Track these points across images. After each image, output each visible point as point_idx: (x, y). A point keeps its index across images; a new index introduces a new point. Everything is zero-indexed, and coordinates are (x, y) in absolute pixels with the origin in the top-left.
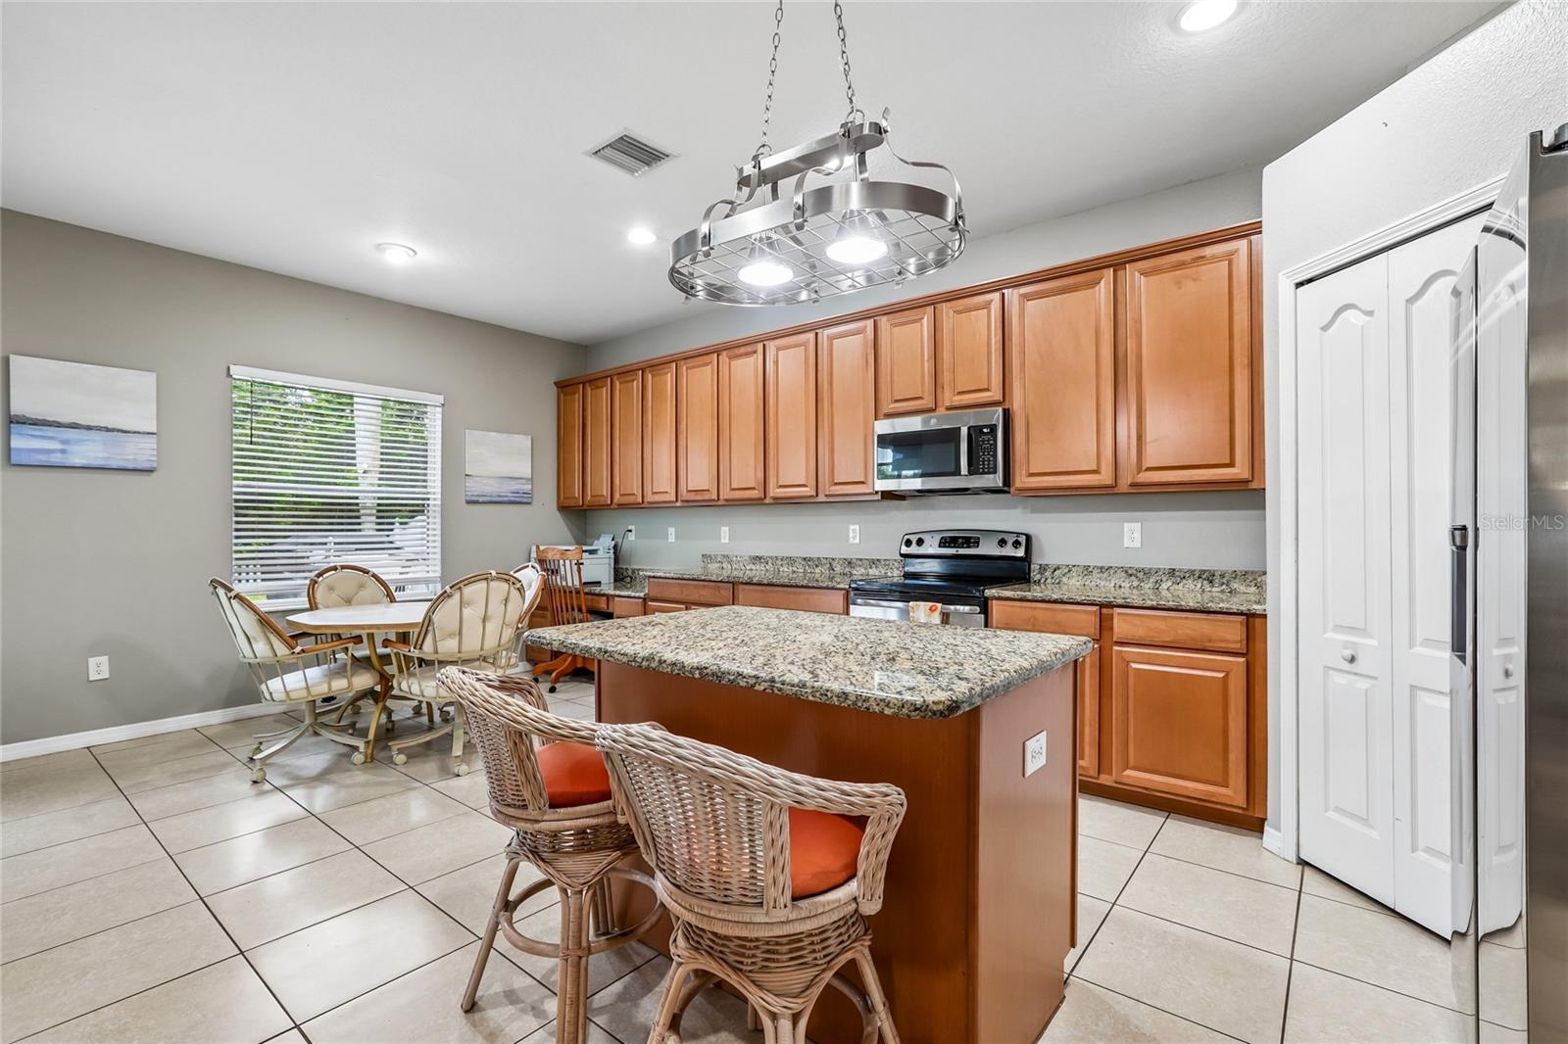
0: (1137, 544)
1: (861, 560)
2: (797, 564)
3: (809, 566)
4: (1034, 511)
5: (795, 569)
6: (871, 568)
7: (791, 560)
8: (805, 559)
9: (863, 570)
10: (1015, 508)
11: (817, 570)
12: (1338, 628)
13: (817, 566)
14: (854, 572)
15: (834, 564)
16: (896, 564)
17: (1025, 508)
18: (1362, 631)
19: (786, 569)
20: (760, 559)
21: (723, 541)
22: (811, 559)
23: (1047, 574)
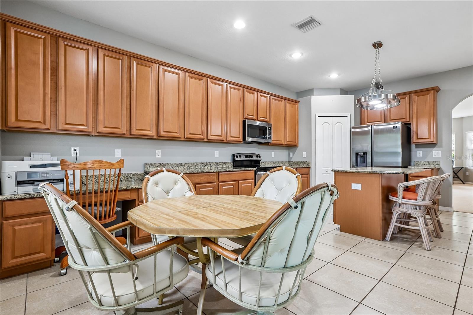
0: (274, 157)
1: (221, 163)
2: (198, 165)
3: (203, 166)
4: (259, 149)
5: (197, 167)
6: (224, 165)
7: (195, 164)
8: (201, 163)
9: (221, 166)
10: (255, 148)
11: (206, 167)
12: (324, 167)
13: (205, 166)
14: (219, 167)
15: (212, 164)
16: (231, 163)
17: (257, 148)
18: (328, 167)
19: (193, 168)
20: (181, 164)
21: (157, 156)
22: (203, 163)
23: (262, 164)
